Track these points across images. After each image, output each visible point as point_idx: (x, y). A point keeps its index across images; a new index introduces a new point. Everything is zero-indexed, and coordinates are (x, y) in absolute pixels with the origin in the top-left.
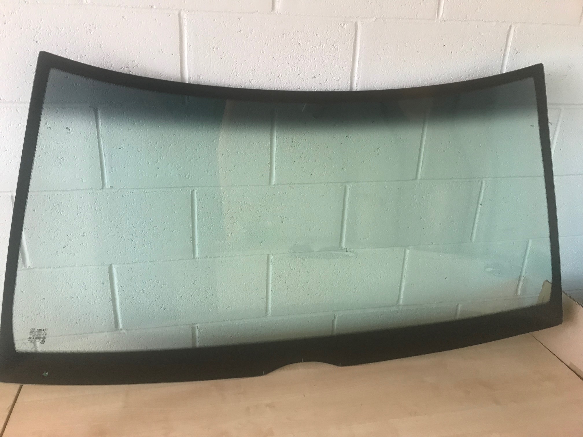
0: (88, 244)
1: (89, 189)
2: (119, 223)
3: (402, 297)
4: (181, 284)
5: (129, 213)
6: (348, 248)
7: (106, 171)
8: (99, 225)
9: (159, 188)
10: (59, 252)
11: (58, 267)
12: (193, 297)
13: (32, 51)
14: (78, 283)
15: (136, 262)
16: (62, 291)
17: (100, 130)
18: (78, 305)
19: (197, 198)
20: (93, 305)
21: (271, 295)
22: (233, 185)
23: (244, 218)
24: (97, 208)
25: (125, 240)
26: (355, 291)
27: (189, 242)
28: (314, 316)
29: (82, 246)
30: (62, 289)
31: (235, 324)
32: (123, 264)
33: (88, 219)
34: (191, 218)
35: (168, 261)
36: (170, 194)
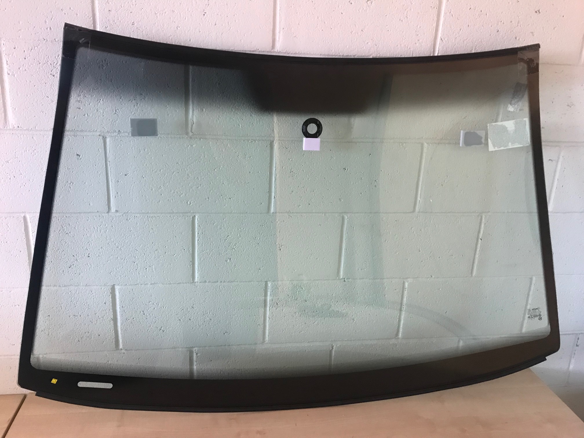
0: (93, 265)
1: (95, 212)
2: (123, 246)
3: (401, 330)
4: (180, 308)
5: (133, 237)
6: (346, 278)
7: (112, 196)
8: (104, 247)
9: (162, 213)
10: (65, 271)
11: (64, 285)
12: (191, 320)
13: (48, 84)
14: (82, 302)
15: (138, 284)
16: (67, 309)
17: (108, 157)
18: (80, 324)
19: (197, 224)
20: (95, 324)
21: (269, 322)
22: (233, 212)
23: (242, 244)
24: (102, 230)
25: (127, 262)
26: (353, 321)
27: (189, 266)
28: (311, 345)
29: (87, 266)
30: (67, 308)
31: (232, 349)
32: (125, 285)
33: (94, 240)
34: (191, 244)
35: (169, 284)
36: (172, 220)
